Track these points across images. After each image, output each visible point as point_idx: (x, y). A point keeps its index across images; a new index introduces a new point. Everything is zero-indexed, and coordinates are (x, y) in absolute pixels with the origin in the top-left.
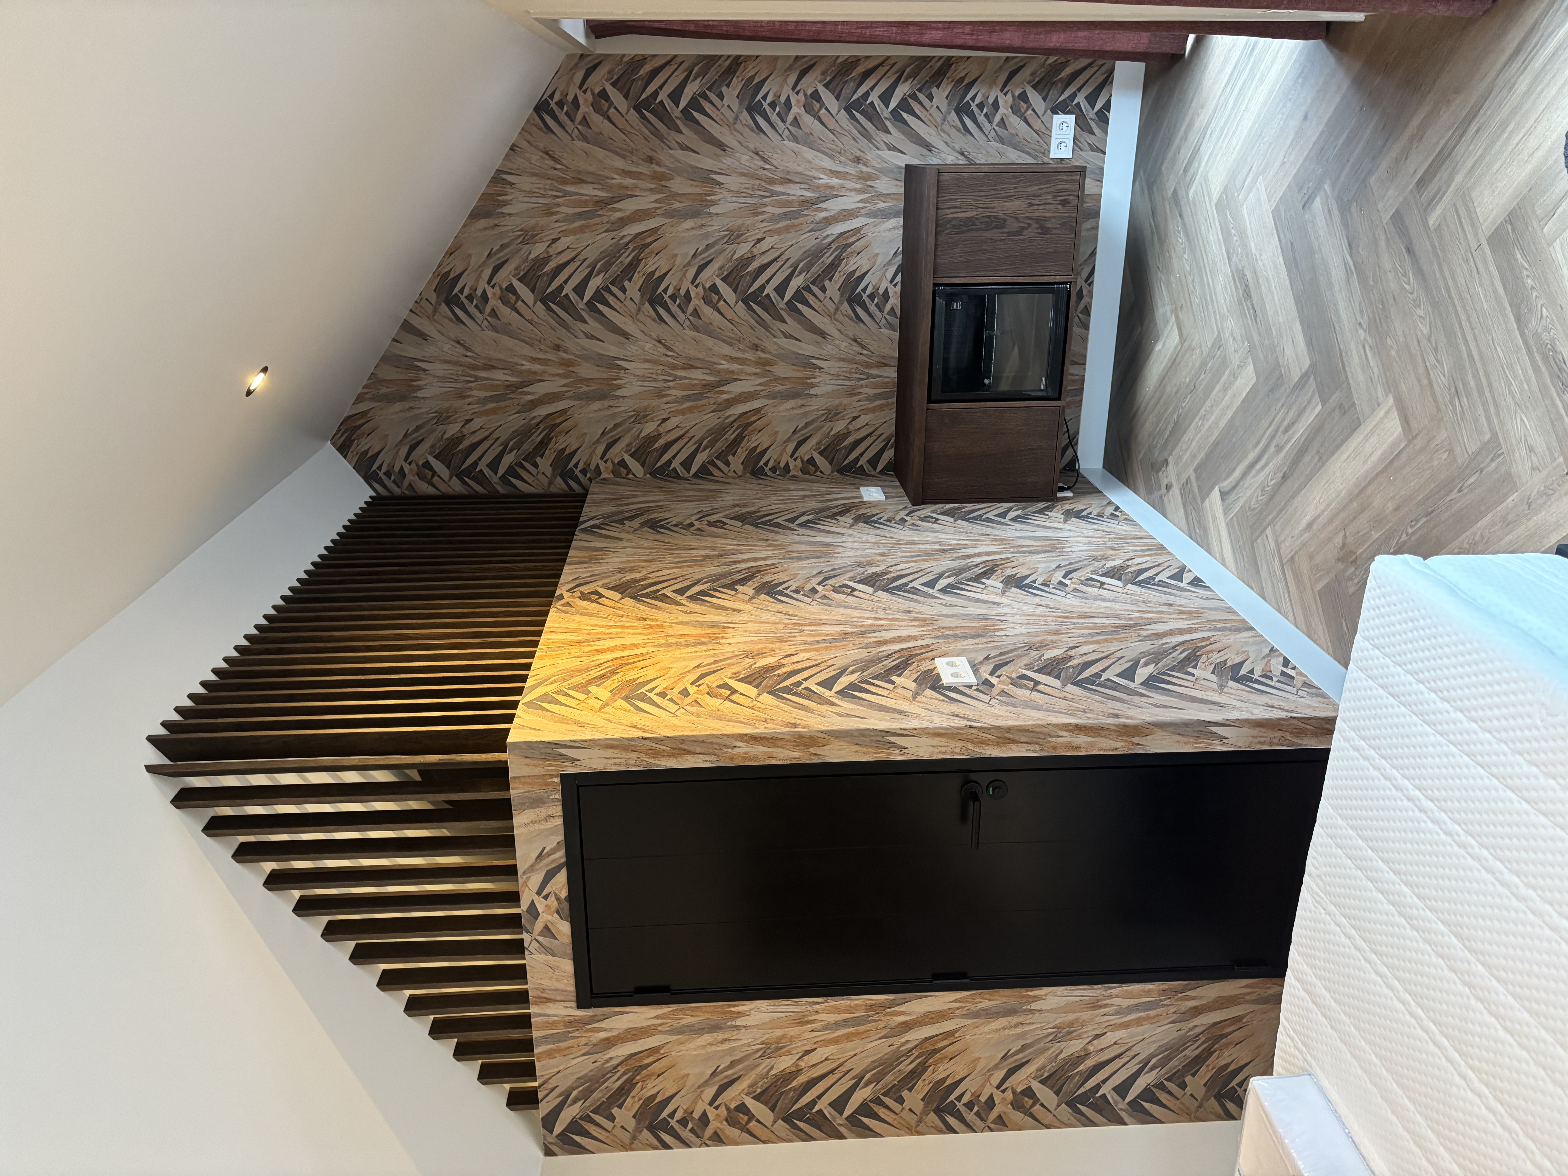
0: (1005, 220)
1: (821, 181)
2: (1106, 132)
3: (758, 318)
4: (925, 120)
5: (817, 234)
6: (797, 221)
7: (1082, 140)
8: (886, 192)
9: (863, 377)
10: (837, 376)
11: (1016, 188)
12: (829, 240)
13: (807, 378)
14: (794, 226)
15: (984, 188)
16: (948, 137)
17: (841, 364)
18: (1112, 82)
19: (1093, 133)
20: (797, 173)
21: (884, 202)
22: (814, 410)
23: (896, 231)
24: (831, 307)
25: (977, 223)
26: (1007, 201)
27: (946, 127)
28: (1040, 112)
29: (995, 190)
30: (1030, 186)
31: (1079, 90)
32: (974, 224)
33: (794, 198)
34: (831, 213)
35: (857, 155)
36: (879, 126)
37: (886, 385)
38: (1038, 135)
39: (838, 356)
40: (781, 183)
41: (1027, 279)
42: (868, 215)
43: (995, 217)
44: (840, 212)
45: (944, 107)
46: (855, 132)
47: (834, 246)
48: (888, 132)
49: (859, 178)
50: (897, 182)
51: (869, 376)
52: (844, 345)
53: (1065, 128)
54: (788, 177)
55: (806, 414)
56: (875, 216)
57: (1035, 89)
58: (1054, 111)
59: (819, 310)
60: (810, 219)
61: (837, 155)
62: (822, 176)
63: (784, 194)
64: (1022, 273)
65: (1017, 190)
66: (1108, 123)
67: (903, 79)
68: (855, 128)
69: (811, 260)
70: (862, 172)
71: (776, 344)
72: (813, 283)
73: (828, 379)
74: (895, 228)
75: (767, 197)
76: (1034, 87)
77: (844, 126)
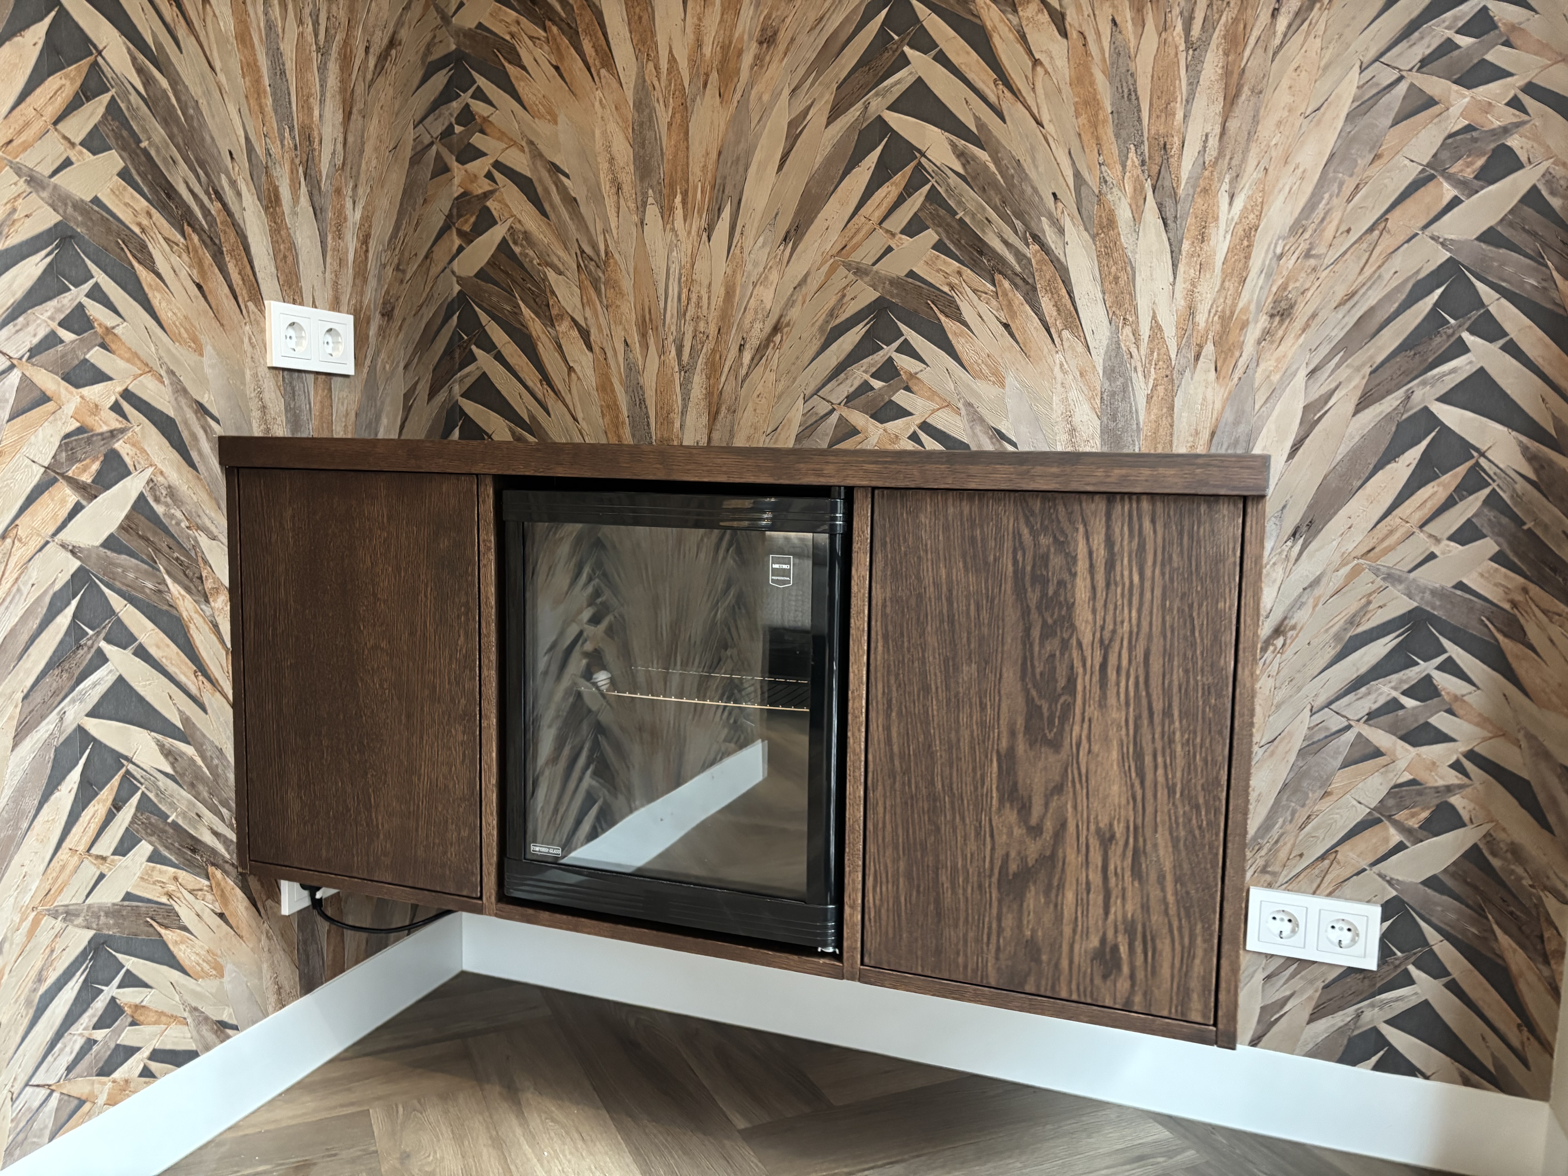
0: (1056, 745)
1: (1223, 199)
2: (1316, 1053)
3: (843, 37)
4: (1393, 520)
5: (1069, 198)
6: (1108, 132)
7: (1297, 983)
8: (1178, 402)
9: (686, 356)
10: (688, 282)
11: (1171, 790)
12: (1050, 236)
13: (685, 194)
14: (1094, 124)
15: (1178, 675)
16: (1332, 587)
17: (719, 290)
18: (1467, 1082)
19: (1314, 1017)
20: (1256, 120)
21: (1149, 398)
22: (606, 219)
23: (1065, 437)
24: (865, 255)
25: (1052, 646)
26: (1123, 758)
27: (1366, 582)
28: (1394, 867)
29: (1167, 713)
30: (1175, 841)
31: (1453, 987)
32: (1048, 632)
33: (1180, 115)
34: (1126, 239)
35: (1299, 307)
36: (1385, 373)
37: (665, 419)
38: (1322, 858)
39: (739, 279)
40: (1227, 73)
41: (854, 813)
42: (1115, 349)
43: (1068, 708)
44: (1129, 267)
45: (1429, 576)
46: (1373, 298)
47: (1032, 251)
48: (1364, 402)
49: (1226, 320)
50: (1205, 435)
51: (686, 370)
52: (767, 296)
53: (1335, 935)
54: (1246, 91)
55: (596, 196)
56: (1111, 373)
57: (1466, 855)
58: (1390, 909)
59: (859, 219)
60: (1113, 174)
61: (1304, 246)
62: (1239, 202)
63: (1193, 84)
64: (876, 795)
65: (1162, 794)
66: (1341, 1061)
67: (1534, 445)
68: (1388, 297)
69: (994, 184)
70: (1244, 325)
71: (775, 96)
72: (933, 196)
73: (681, 256)
74: (1072, 431)
75: (1187, 29)
76: (1473, 855)
77: (1397, 262)
